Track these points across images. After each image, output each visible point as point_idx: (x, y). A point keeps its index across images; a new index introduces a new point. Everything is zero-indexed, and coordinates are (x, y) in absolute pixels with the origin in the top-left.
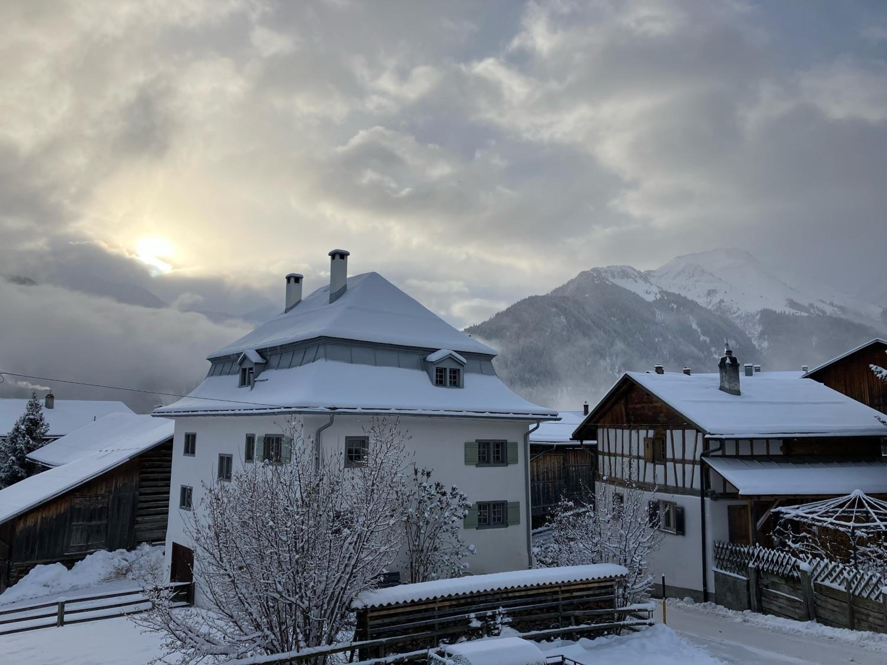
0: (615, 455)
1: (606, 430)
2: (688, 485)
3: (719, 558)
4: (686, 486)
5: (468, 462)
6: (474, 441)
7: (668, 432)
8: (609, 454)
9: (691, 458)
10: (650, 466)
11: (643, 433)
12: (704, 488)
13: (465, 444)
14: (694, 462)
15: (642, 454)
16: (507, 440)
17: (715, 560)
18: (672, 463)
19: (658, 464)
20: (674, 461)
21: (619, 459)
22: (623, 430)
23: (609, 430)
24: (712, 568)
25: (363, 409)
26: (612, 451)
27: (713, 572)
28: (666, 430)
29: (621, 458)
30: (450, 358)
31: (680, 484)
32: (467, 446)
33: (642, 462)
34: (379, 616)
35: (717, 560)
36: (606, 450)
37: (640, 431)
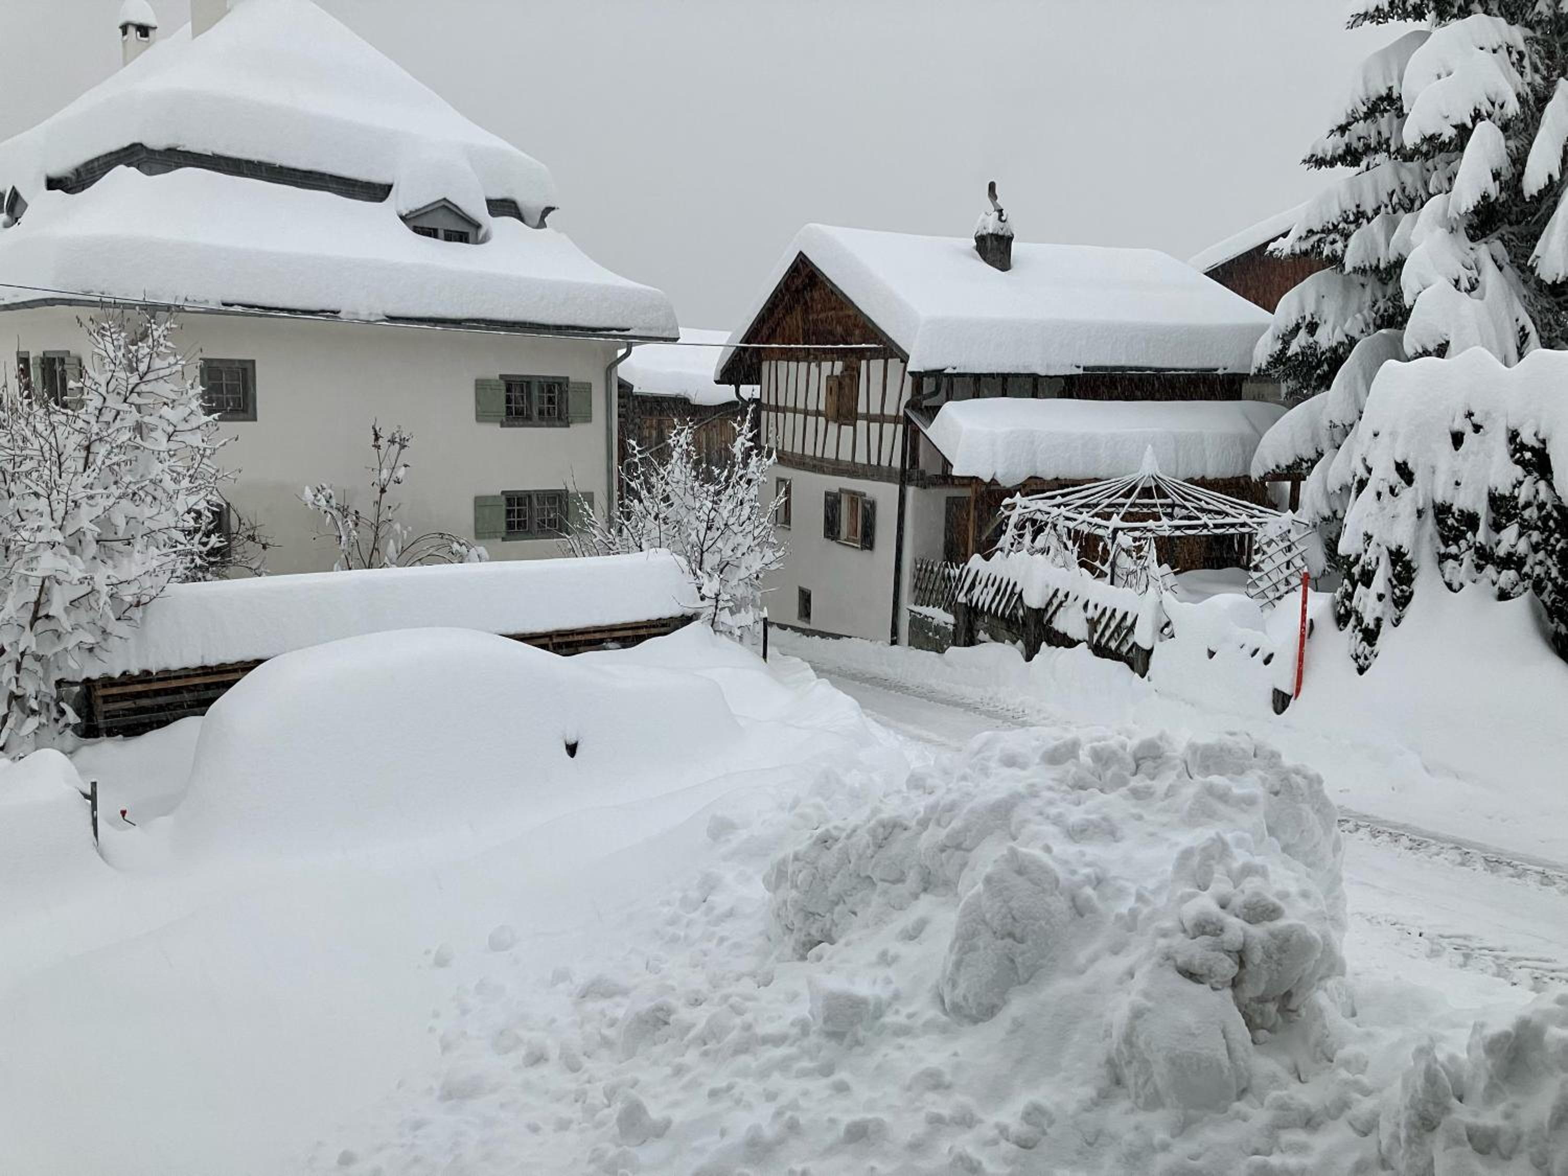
0: (785, 410)
1: (773, 362)
2: (885, 463)
3: (920, 589)
4: (882, 463)
5: (482, 416)
6: (498, 378)
7: (864, 363)
8: (777, 409)
9: (894, 413)
10: (833, 427)
11: (826, 366)
12: (907, 467)
13: (477, 381)
14: (895, 420)
15: (822, 407)
16: (567, 378)
17: (914, 591)
18: (865, 423)
19: (845, 424)
20: (869, 418)
21: (790, 415)
22: (798, 362)
23: (779, 363)
24: (907, 604)
25: (224, 304)
26: (781, 403)
27: (908, 612)
28: (860, 360)
29: (792, 415)
30: (444, 207)
31: (874, 461)
32: (481, 385)
33: (822, 420)
34: (125, 694)
35: (917, 591)
36: (772, 402)
37: (823, 363)
